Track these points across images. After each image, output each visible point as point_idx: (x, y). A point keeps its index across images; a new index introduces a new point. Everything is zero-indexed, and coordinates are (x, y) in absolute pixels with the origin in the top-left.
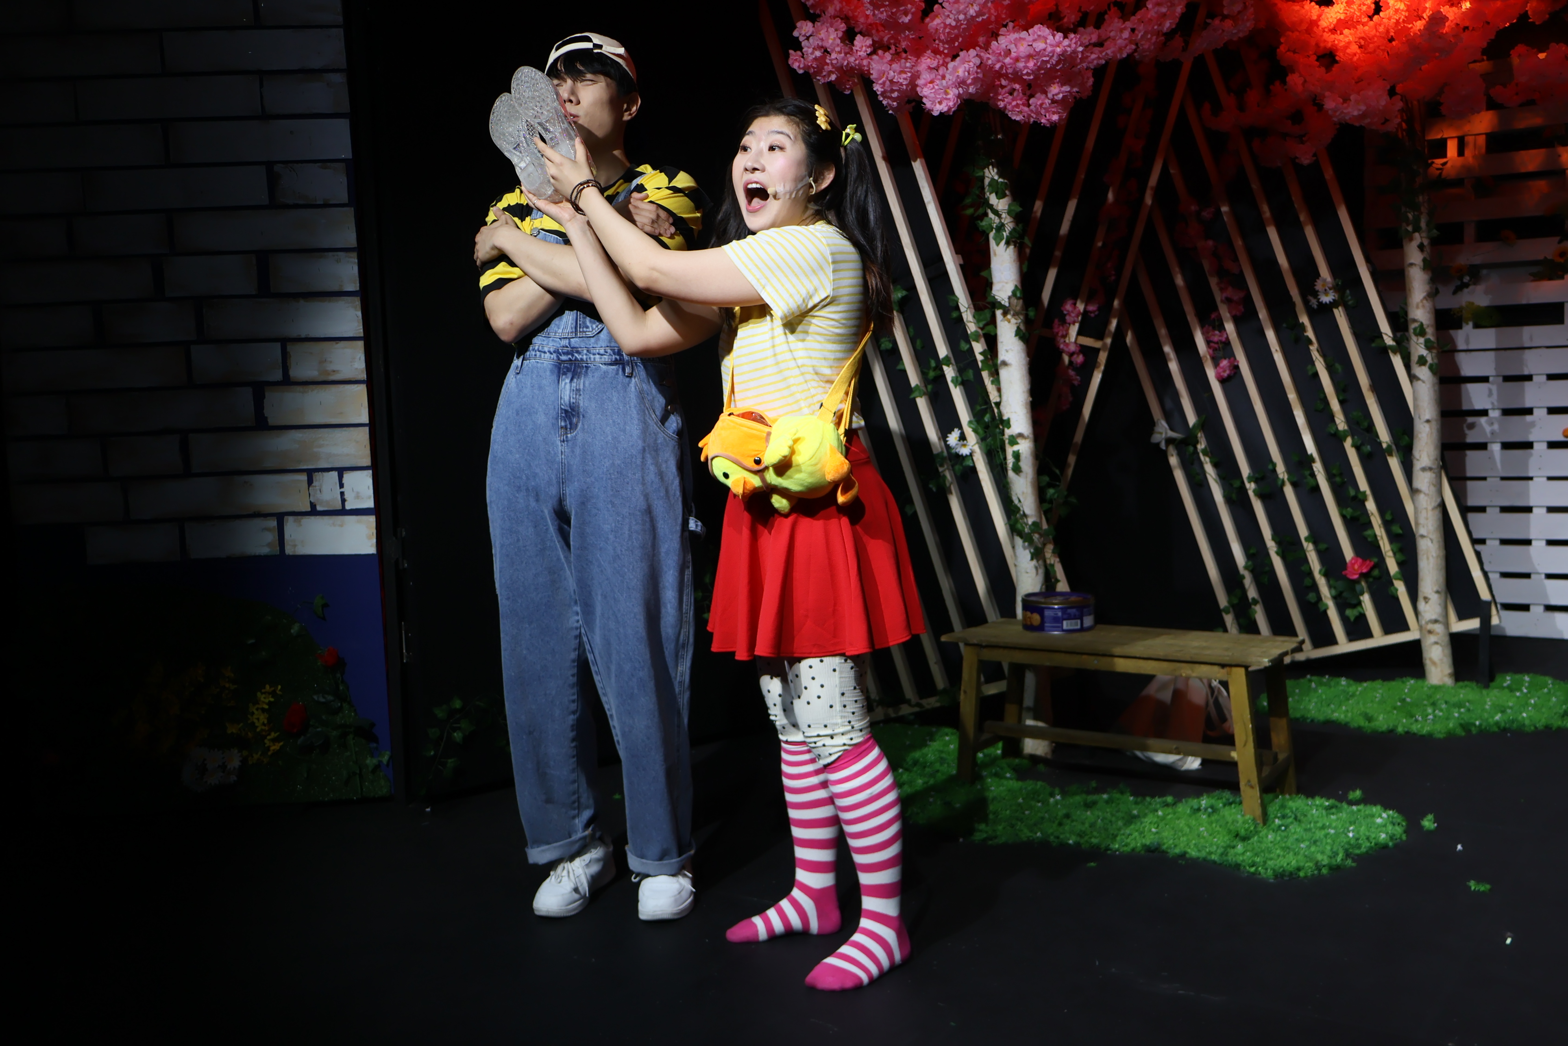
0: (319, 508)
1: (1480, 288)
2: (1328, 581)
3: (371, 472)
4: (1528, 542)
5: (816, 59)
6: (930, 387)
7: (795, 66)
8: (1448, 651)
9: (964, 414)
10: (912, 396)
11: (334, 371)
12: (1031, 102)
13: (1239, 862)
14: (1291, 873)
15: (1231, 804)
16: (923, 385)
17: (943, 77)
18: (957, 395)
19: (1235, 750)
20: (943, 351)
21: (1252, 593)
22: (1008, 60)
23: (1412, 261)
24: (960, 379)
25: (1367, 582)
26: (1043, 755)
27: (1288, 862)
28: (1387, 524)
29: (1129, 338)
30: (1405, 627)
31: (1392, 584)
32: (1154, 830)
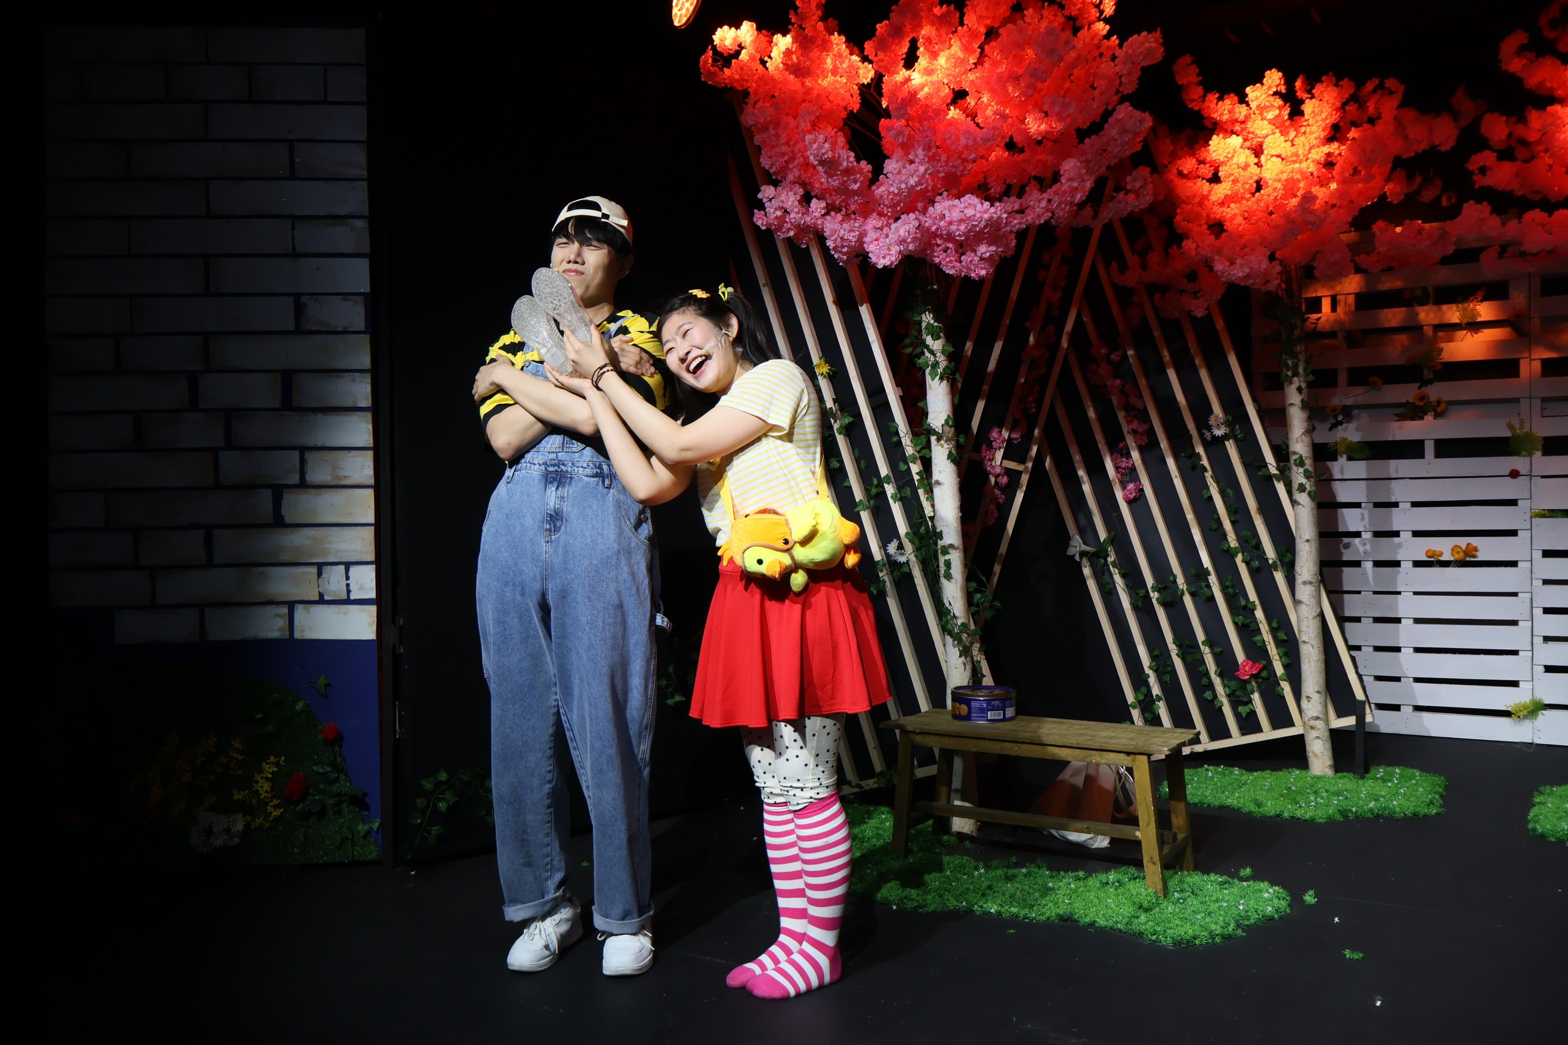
0: (326, 598)
1: (1352, 426)
2: (1223, 681)
3: (374, 566)
4: (1398, 649)
5: (777, 218)
6: (872, 502)
7: (759, 223)
8: (1328, 745)
9: (902, 527)
10: (856, 510)
11: (345, 477)
12: (962, 258)
13: (1142, 930)
14: (1188, 941)
15: (1135, 879)
16: (866, 500)
17: (887, 236)
18: (896, 509)
19: (1139, 830)
20: (884, 470)
21: (1156, 690)
22: (942, 223)
23: (1292, 401)
24: (898, 496)
25: (1257, 682)
26: (969, 833)
27: (1186, 931)
28: (1273, 631)
29: (1048, 463)
30: (1291, 724)
31: (1279, 684)
32: (1066, 901)
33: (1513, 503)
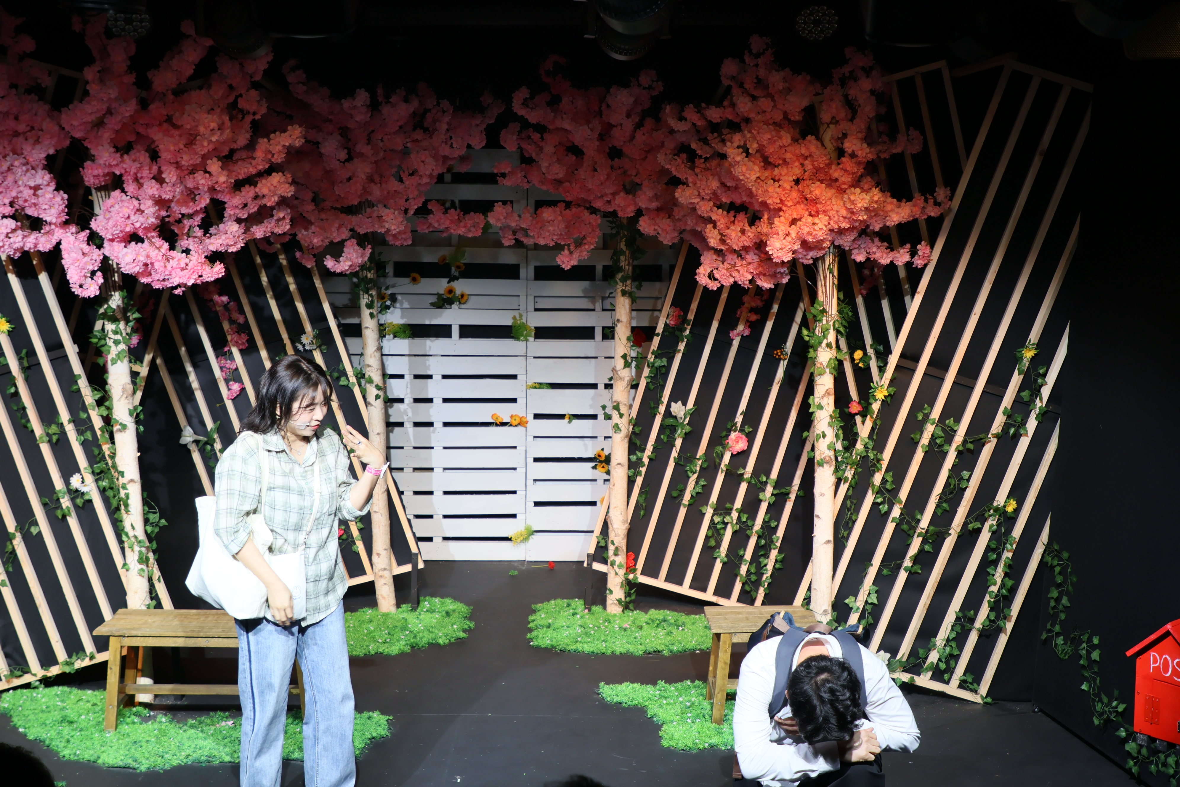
1: (398, 311)
4: (431, 493)
6: (52, 438)
8: (392, 588)
9: (82, 462)
16: (46, 436)
18: (77, 448)
23: (367, 324)
24: (81, 438)
26: (148, 701)
30: (364, 574)
31: (355, 544)
33: (514, 377)
